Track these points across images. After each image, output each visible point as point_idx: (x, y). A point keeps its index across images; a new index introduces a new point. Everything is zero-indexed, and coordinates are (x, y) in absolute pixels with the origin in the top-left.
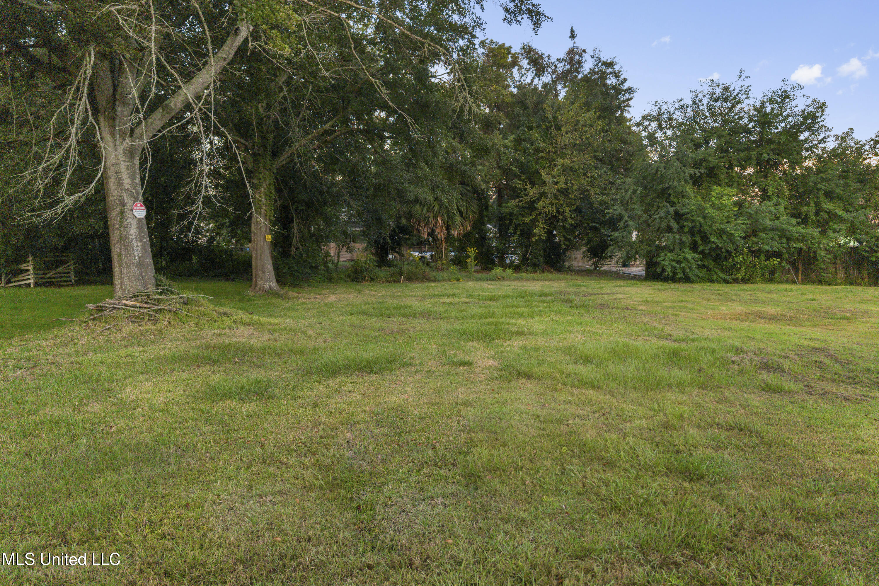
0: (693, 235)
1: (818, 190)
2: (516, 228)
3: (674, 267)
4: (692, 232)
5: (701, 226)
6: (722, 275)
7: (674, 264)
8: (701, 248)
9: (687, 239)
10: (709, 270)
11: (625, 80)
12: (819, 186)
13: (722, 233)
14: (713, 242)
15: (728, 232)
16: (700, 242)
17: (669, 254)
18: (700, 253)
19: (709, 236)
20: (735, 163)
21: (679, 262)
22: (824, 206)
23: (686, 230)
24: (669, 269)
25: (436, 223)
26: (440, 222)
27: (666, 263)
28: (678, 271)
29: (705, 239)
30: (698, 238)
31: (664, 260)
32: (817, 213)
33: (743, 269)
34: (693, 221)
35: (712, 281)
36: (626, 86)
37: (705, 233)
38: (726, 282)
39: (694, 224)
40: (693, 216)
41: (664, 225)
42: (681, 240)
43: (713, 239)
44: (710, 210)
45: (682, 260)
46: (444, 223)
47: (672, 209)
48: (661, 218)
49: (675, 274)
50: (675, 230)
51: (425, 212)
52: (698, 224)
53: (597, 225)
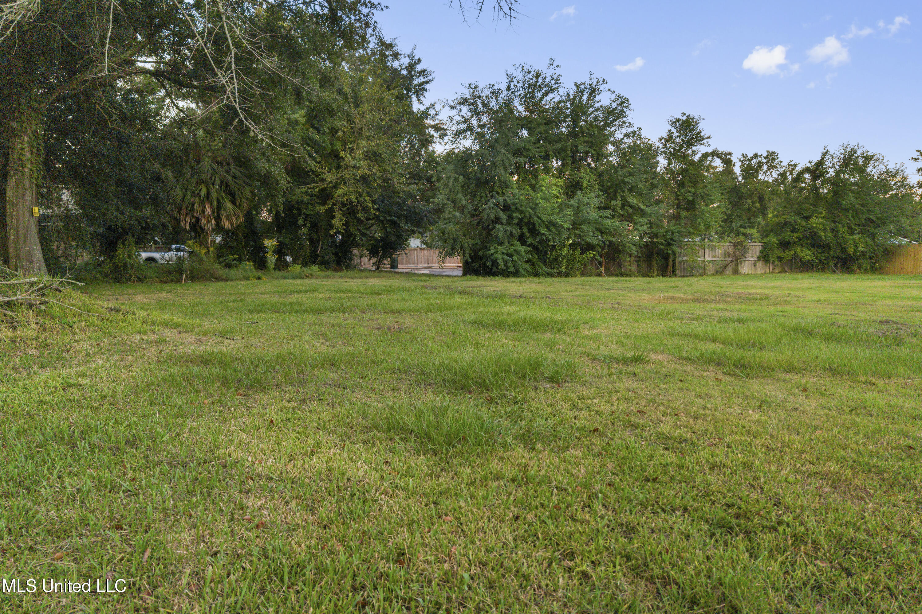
0: (521, 228)
1: (625, 183)
2: (305, 220)
3: (506, 262)
4: (520, 224)
5: (530, 216)
6: (546, 269)
7: (506, 257)
8: (529, 241)
9: (516, 231)
10: (533, 264)
11: (420, 60)
12: (626, 180)
13: (550, 225)
14: (543, 234)
15: (556, 223)
16: (527, 234)
17: (499, 247)
18: (529, 246)
19: (537, 228)
20: (551, 153)
21: (510, 255)
22: (630, 200)
23: (516, 221)
24: (501, 262)
25: (203, 211)
26: (208, 210)
27: (499, 256)
28: (510, 264)
29: (533, 231)
30: (525, 230)
31: (496, 253)
32: (623, 207)
33: (564, 263)
34: (521, 212)
35: (536, 275)
36: (419, 68)
37: (534, 224)
38: (551, 275)
39: (523, 215)
40: (521, 206)
41: (492, 217)
42: (511, 232)
43: (543, 231)
44: (541, 201)
45: (513, 253)
46: (213, 212)
47: (501, 199)
48: (489, 208)
49: (507, 267)
50: (504, 222)
51: (188, 197)
52: (528, 215)
53: (396, 219)
